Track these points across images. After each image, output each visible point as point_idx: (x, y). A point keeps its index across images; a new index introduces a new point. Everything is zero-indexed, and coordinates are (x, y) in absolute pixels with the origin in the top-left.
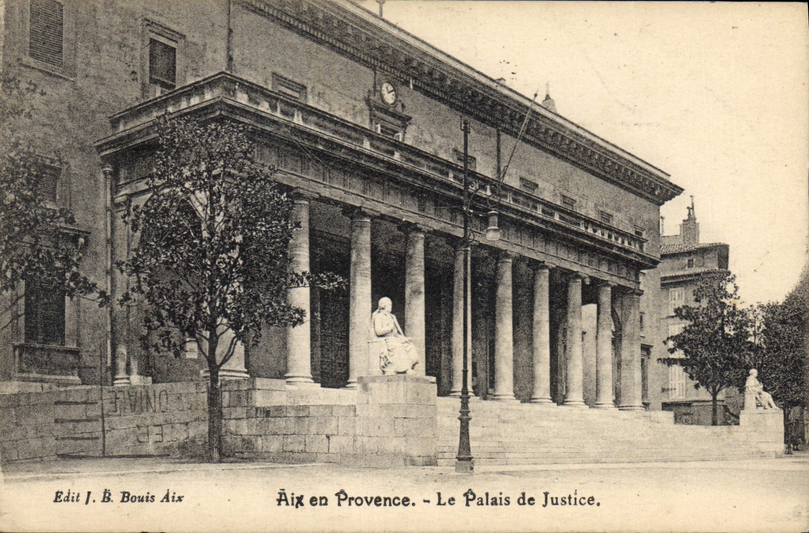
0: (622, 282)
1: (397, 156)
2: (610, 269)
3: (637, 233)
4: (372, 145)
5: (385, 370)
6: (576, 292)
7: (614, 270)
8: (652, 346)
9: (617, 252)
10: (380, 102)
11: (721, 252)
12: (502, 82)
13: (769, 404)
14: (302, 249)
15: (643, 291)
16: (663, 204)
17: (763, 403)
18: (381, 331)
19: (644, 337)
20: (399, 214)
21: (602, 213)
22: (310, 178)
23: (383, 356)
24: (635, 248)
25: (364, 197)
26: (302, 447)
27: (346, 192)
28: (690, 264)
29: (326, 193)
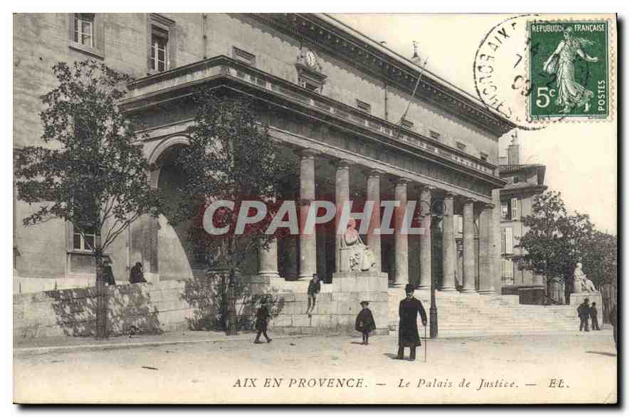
1: (332, 110)
3: (482, 158)
4: (316, 104)
11: (539, 171)
12: (383, 44)
13: (591, 288)
15: (494, 205)
17: (588, 288)
18: (349, 242)
21: (458, 143)
26: (289, 323)
28: (516, 181)
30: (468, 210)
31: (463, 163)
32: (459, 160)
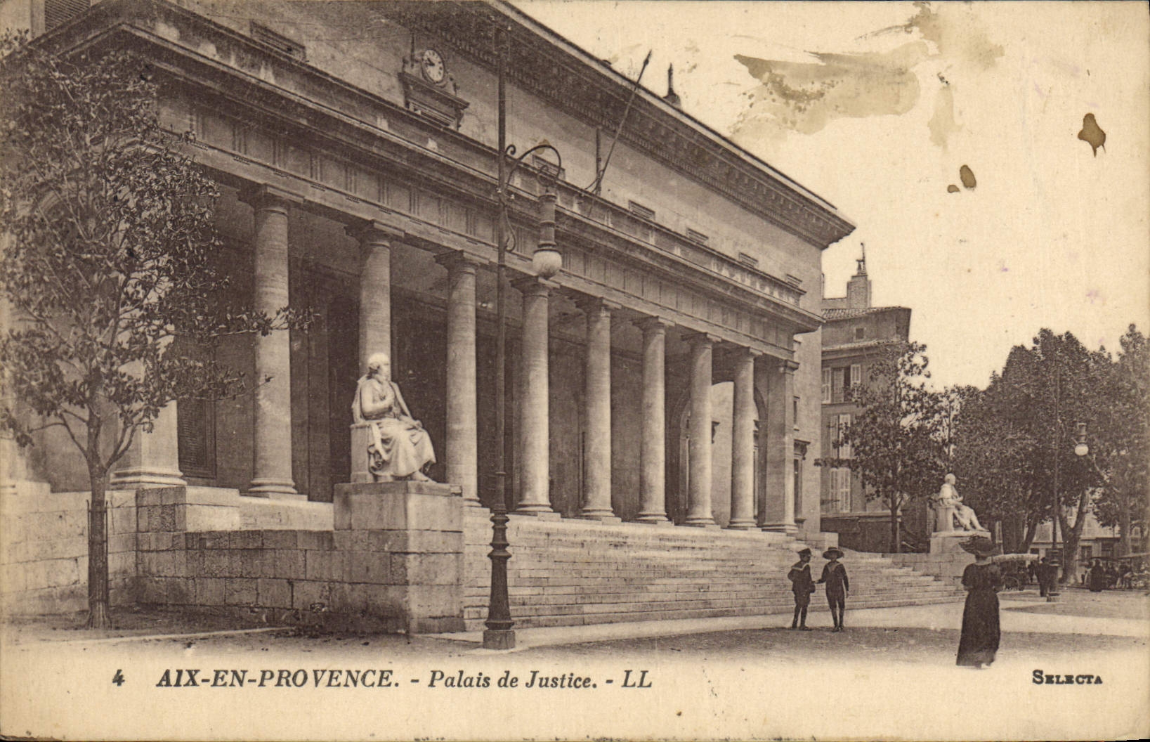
0: (770, 351)
2: (752, 330)
5: (378, 473)
6: (704, 362)
7: (759, 334)
8: (809, 443)
9: (764, 307)
10: (421, 77)
13: (971, 523)
14: (274, 284)
16: (826, 247)
17: (966, 522)
19: (798, 430)
20: (434, 236)
22: (287, 170)
23: (372, 450)
24: (789, 301)
25: (379, 206)
27: (350, 198)
29: (316, 197)
30: (748, 373)
31: (734, 278)
32: (725, 273)
